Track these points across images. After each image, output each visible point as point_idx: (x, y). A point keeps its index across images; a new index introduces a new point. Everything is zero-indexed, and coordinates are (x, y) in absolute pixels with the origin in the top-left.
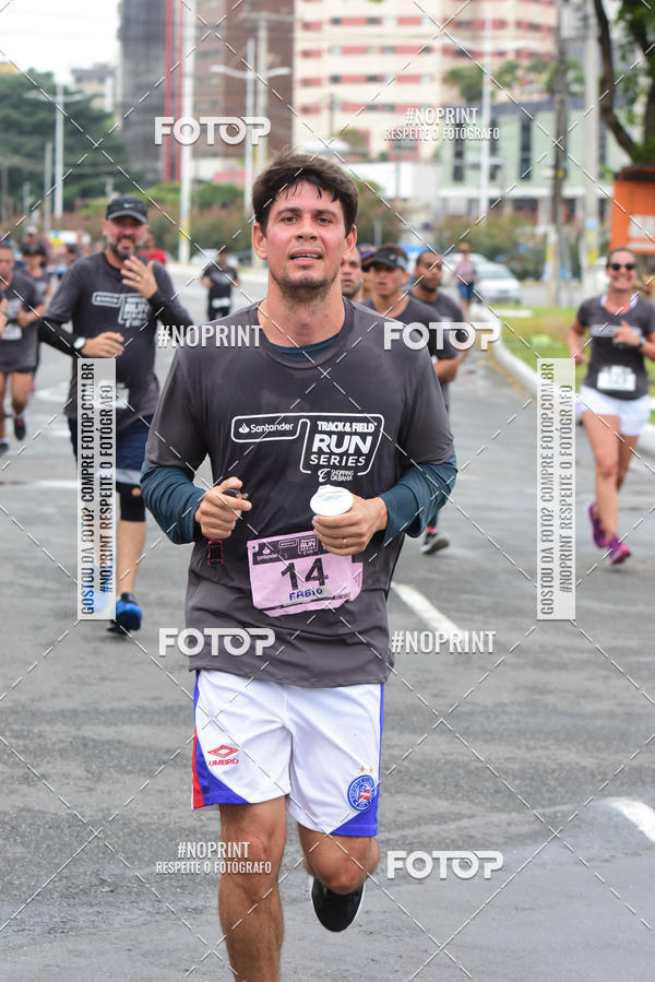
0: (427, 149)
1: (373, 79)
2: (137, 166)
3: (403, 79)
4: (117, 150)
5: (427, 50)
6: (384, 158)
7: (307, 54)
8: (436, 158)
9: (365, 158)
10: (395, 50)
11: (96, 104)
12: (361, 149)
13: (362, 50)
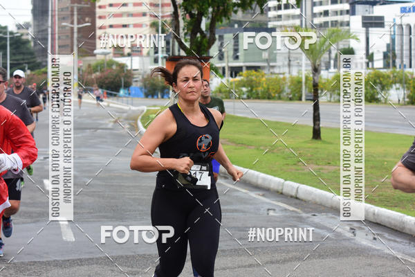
0: (145, 52)
1: (125, 26)
2: (39, 60)
3: (136, 26)
4: (32, 54)
5: (144, 14)
6: (129, 55)
7: (100, 17)
8: (148, 54)
9: (123, 55)
10: (132, 15)
11: (24, 37)
12: (122, 52)
13: (120, 15)
